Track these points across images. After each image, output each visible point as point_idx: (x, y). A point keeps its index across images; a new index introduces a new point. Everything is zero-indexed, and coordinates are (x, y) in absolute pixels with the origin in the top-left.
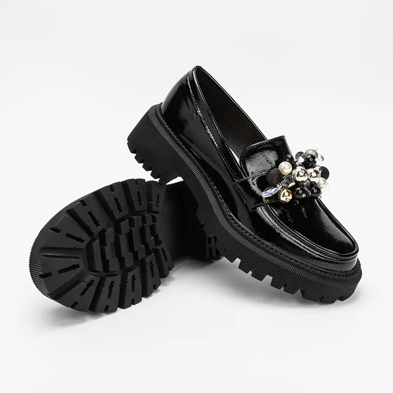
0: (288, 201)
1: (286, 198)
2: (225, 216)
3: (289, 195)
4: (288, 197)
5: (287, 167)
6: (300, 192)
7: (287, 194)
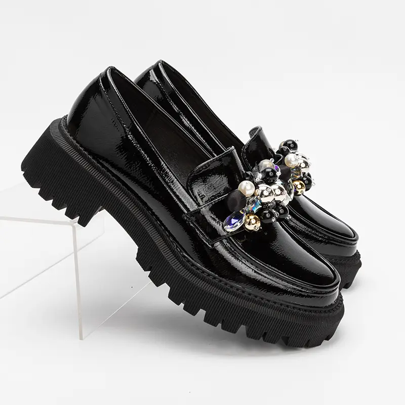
0: (257, 229)
1: (254, 226)
2: (177, 258)
3: (256, 223)
4: (256, 225)
5: (248, 187)
6: (268, 216)
7: (253, 221)
